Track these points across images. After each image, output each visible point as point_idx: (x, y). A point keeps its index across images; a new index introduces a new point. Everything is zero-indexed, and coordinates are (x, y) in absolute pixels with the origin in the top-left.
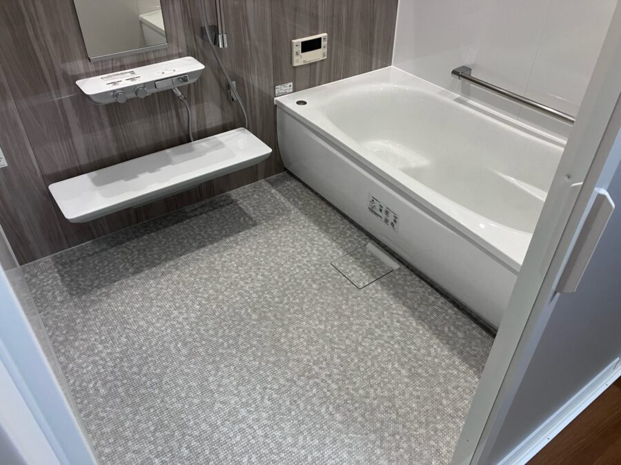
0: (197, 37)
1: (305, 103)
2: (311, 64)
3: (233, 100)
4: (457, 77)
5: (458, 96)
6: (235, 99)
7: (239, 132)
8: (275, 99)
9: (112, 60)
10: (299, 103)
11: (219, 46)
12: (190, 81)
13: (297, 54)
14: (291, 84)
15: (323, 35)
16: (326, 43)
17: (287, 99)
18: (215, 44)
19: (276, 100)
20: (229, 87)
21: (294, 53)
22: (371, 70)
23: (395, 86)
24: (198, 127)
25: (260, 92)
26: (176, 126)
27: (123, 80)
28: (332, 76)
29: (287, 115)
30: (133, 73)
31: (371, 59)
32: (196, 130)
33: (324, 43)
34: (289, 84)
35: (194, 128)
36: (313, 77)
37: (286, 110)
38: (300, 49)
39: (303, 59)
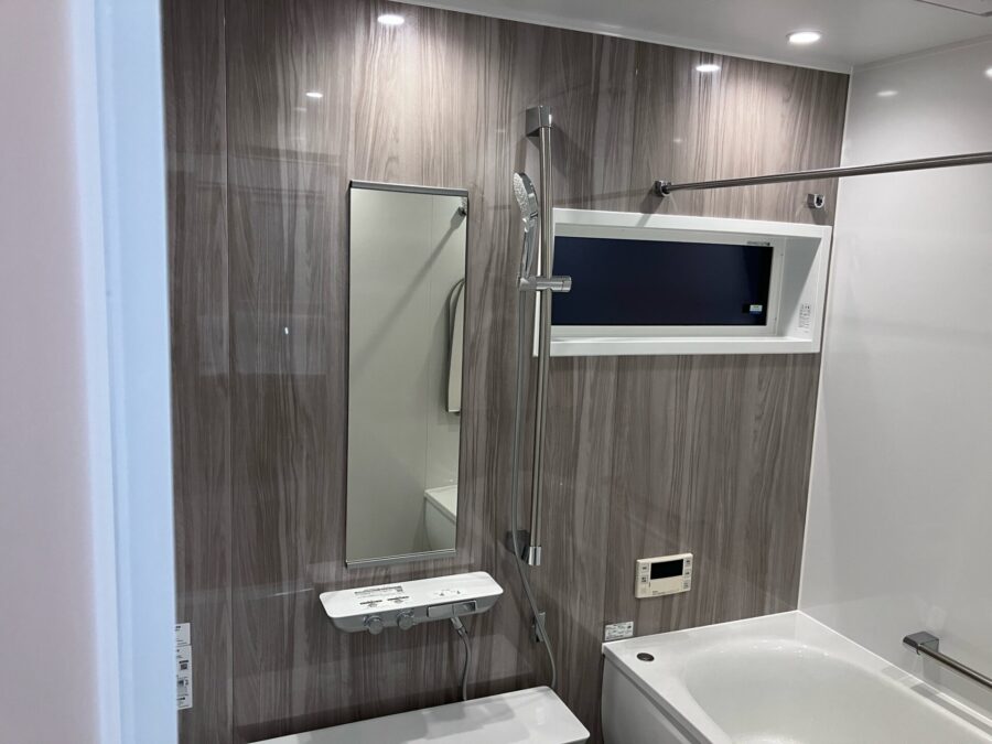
0: (499, 544)
1: (651, 658)
2: (664, 597)
3: (538, 640)
4: (914, 650)
5: (919, 681)
6: (541, 640)
7: (540, 694)
8: (604, 644)
9: (376, 568)
10: (642, 657)
11: (527, 562)
12: (478, 610)
13: (644, 580)
14: (632, 623)
15: (686, 556)
16: (691, 567)
17: (623, 648)
18: (522, 558)
19: (605, 648)
20: (534, 620)
21: (640, 580)
22: (762, 614)
23: (805, 646)
24: (477, 678)
25: (582, 630)
26: (444, 672)
27: (385, 599)
28: (698, 617)
29: (621, 675)
30: (399, 589)
31: (764, 596)
32: (473, 681)
33: (686, 568)
34: (628, 624)
35: (472, 678)
36: (666, 617)
37: (619, 666)
38: (649, 573)
39: (653, 588)
